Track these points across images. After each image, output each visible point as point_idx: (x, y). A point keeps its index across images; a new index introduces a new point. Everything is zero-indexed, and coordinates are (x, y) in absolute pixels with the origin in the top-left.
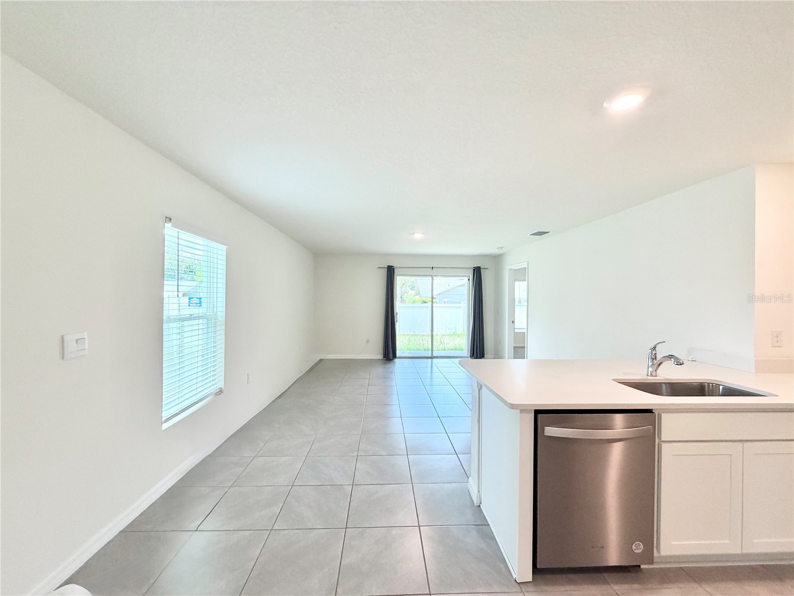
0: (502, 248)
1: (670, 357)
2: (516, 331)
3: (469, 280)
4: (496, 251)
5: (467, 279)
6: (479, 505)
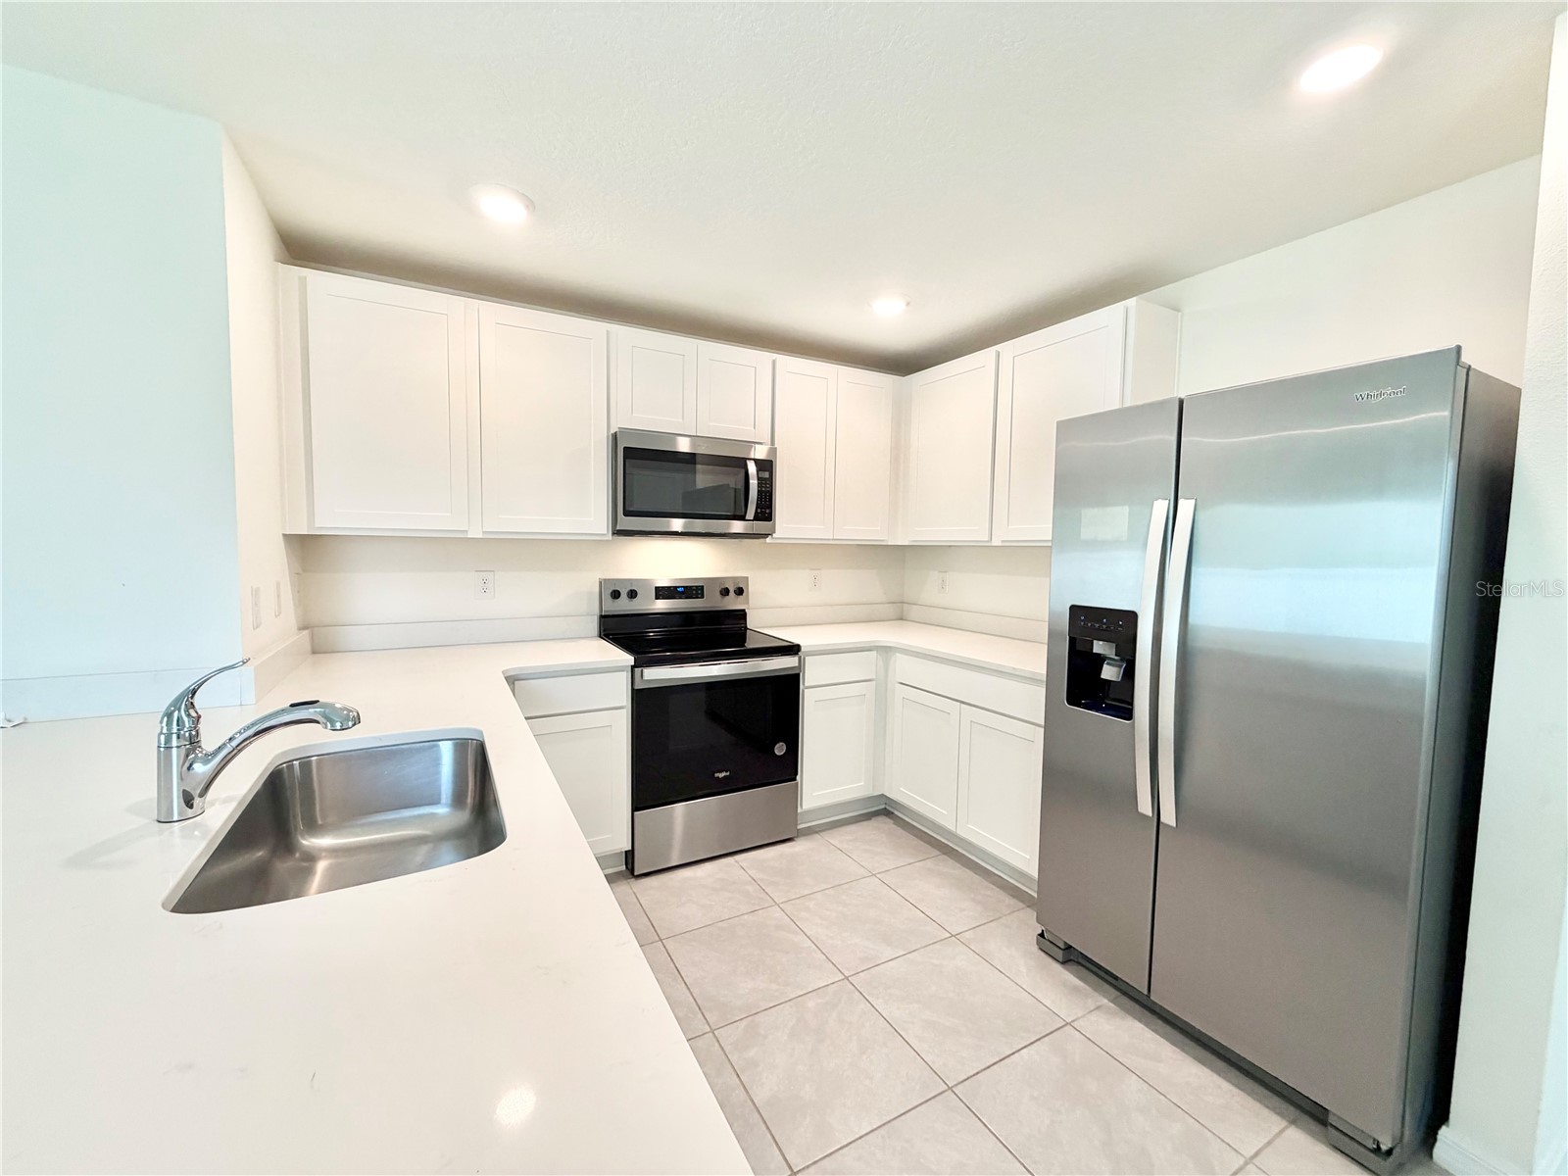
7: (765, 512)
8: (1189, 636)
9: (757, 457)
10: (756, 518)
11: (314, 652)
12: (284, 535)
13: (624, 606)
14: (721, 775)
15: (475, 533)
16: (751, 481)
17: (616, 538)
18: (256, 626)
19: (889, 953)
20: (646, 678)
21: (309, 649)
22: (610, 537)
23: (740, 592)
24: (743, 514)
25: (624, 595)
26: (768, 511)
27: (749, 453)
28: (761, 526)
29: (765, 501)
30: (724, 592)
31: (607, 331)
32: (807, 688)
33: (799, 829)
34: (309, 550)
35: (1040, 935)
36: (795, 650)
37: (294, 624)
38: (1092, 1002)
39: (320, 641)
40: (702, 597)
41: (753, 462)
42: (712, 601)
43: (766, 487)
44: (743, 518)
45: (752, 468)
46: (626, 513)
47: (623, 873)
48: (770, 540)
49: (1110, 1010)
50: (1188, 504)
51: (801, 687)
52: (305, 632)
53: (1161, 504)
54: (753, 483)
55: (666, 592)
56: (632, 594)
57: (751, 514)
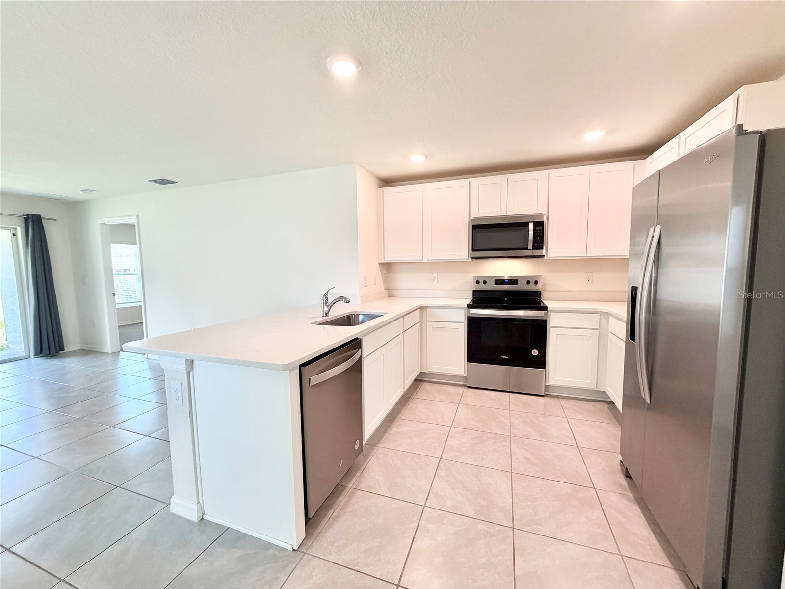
0: (91, 191)
1: (341, 298)
2: (118, 306)
3: (14, 234)
4: (79, 195)
5: (8, 233)
6: (201, 518)
7: (539, 242)
8: (657, 303)
9: (535, 221)
10: (534, 248)
11: (389, 296)
12: (379, 263)
13: (482, 287)
14: (504, 357)
15: (425, 260)
17: (472, 260)
18: (365, 286)
19: (537, 437)
20: (471, 312)
21: (387, 295)
22: (470, 260)
23: (536, 282)
24: (526, 247)
25: (481, 282)
26: (541, 245)
27: (531, 219)
28: (537, 252)
29: (540, 240)
30: (529, 282)
31: (469, 182)
32: (552, 327)
33: (550, 393)
34: (387, 267)
35: (621, 461)
36: (545, 308)
37: (383, 288)
38: (620, 491)
39: (390, 293)
40: (517, 284)
41: (532, 223)
42: (522, 286)
43: (540, 234)
44: (527, 249)
45: (531, 226)
46: (473, 250)
47: (465, 385)
48: (545, 258)
49: (627, 498)
50: (658, 228)
51: (548, 326)
52: (386, 291)
53: (652, 229)
54: (531, 233)
55: (499, 282)
56: (485, 282)
57: (530, 247)
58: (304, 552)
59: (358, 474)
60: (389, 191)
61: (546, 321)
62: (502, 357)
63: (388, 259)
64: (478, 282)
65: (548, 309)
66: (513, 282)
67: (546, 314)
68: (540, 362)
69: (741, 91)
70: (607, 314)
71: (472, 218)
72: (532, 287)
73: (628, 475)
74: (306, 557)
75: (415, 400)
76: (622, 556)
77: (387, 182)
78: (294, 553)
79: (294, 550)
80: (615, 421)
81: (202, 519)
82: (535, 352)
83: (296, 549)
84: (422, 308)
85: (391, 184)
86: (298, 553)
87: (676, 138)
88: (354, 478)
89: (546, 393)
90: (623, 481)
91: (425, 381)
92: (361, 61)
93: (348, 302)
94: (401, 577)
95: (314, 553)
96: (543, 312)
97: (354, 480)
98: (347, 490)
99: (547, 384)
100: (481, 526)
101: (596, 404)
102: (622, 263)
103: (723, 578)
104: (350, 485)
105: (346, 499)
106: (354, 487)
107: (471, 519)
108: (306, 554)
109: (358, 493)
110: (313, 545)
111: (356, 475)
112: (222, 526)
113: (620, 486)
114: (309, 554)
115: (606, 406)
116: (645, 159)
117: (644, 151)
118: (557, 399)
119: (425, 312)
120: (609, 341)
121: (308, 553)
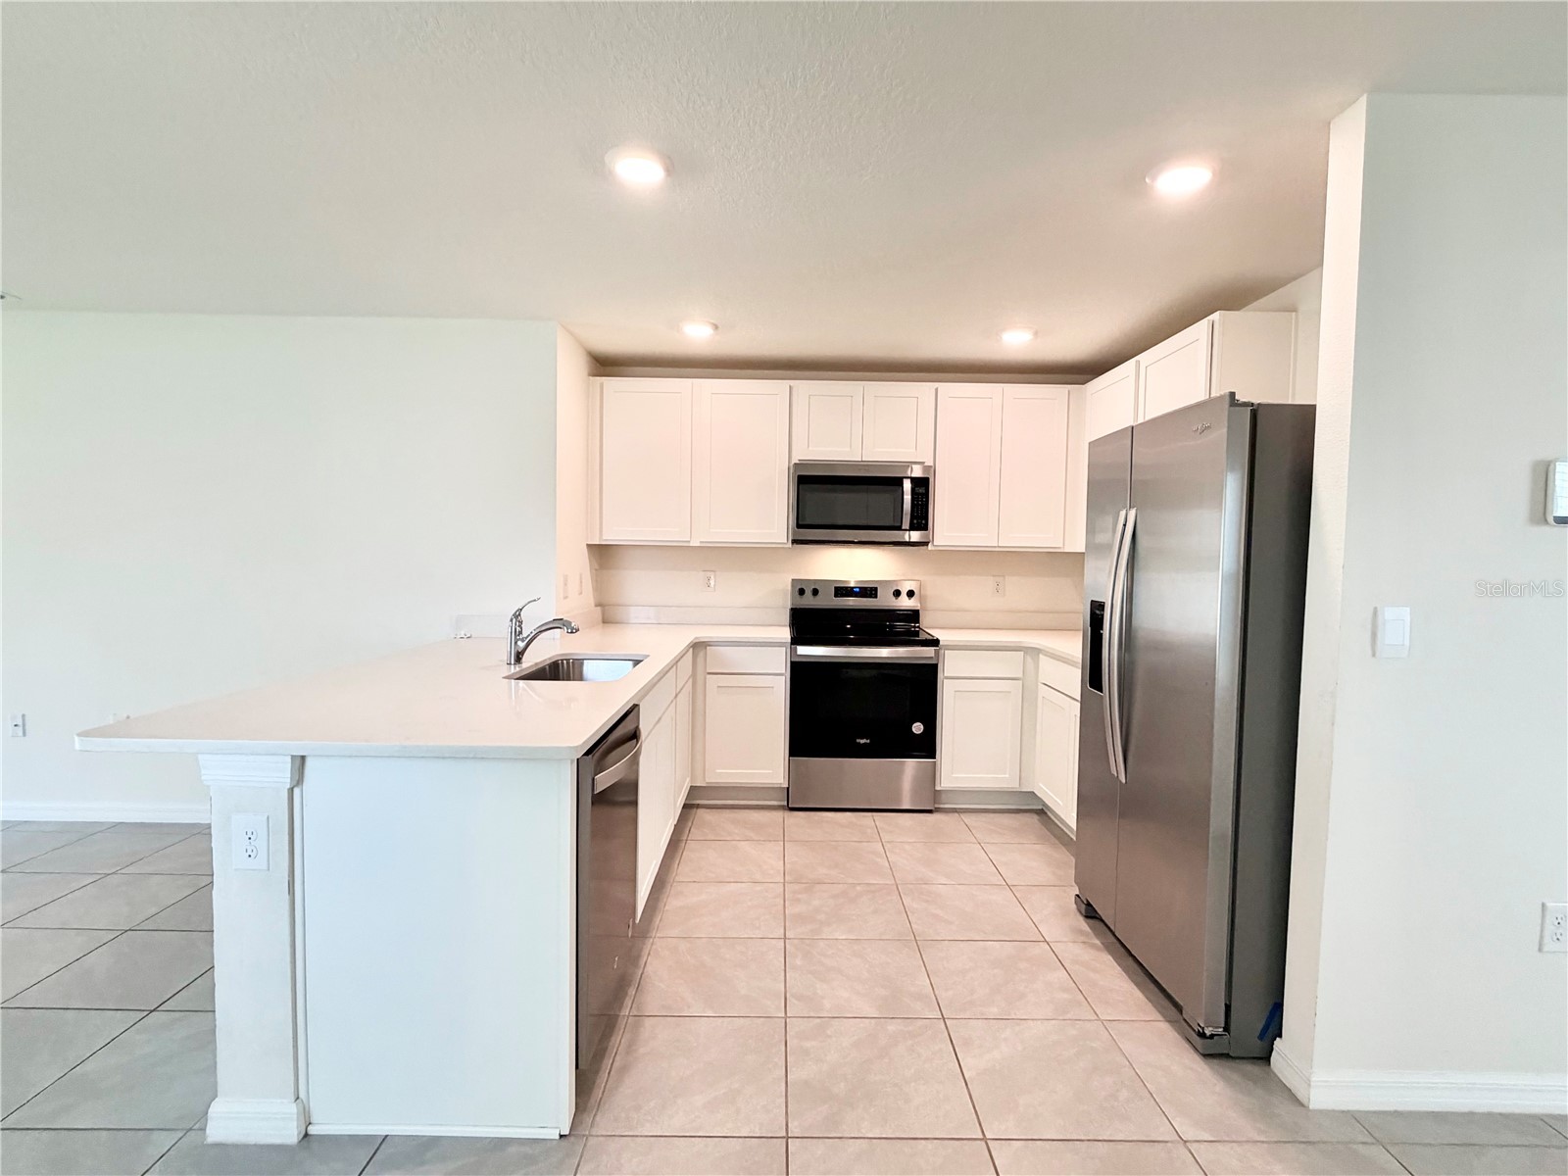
6: (304, 1132)
7: (921, 518)
9: (913, 475)
10: (913, 528)
11: (604, 622)
12: (588, 545)
13: (809, 601)
14: (862, 741)
15: (695, 543)
16: (905, 497)
17: (795, 545)
18: (566, 598)
20: (799, 653)
21: (600, 618)
22: (790, 545)
23: (911, 594)
24: (899, 524)
25: (809, 593)
26: (924, 521)
27: (906, 472)
28: (915, 536)
29: (922, 513)
30: (897, 593)
31: (790, 387)
32: (947, 678)
33: (942, 806)
34: (603, 554)
35: (1077, 895)
36: (935, 643)
37: (592, 601)
38: (1083, 939)
39: (608, 615)
40: (876, 597)
41: (909, 480)
42: (885, 601)
43: (922, 501)
44: (899, 528)
45: (907, 485)
46: (799, 526)
47: (783, 806)
48: (930, 547)
49: (1093, 946)
50: (1132, 513)
51: (940, 676)
52: (599, 608)
53: (1123, 513)
54: (908, 498)
55: (842, 591)
56: (815, 592)
57: (906, 524)
58: (584, 1136)
59: (632, 991)
60: (613, 384)
61: (935, 666)
62: (858, 741)
63: (610, 537)
64: (802, 592)
65: (941, 643)
66: (869, 591)
67: (937, 653)
68: (926, 747)
69: (1216, 316)
70: (1034, 652)
71: (795, 460)
72: (905, 603)
73: (1090, 913)
74: (592, 1141)
75: (691, 845)
76: (1102, 1021)
77: (605, 365)
78: (564, 1142)
79: (561, 1136)
80: (1053, 839)
81: (306, 1135)
82: (918, 728)
83: (567, 1133)
84: (698, 646)
85: (616, 369)
86: (572, 1139)
87: (1131, 364)
88: (627, 998)
89: (937, 806)
90: (1083, 924)
91: (698, 806)
92: (675, 165)
93: (574, 631)
94: (787, 1125)
95: (607, 1131)
96: (929, 651)
97: (628, 1002)
98: (621, 1023)
99: (938, 788)
100: (892, 1027)
101: (1018, 816)
102: (1071, 563)
103: (1226, 1004)
104: (625, 1012)
105: (627, 1036)
106: (636, 1013)
107: (873, 1021)
108: (590, 1138)
109: (648, 1022)
110: (598, 1118)
111: (629, 993)
112: (366, 1139)
113: (1081, 932)
114: (597, 1136)
115: (1035, 818)
116: (1083, 384)
117: (1084, 371)
118: (956, 814)
119: (701, 654)
120: (1040, 699)
121: (594, 1133)
